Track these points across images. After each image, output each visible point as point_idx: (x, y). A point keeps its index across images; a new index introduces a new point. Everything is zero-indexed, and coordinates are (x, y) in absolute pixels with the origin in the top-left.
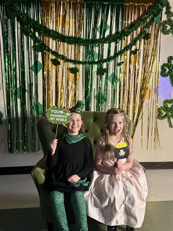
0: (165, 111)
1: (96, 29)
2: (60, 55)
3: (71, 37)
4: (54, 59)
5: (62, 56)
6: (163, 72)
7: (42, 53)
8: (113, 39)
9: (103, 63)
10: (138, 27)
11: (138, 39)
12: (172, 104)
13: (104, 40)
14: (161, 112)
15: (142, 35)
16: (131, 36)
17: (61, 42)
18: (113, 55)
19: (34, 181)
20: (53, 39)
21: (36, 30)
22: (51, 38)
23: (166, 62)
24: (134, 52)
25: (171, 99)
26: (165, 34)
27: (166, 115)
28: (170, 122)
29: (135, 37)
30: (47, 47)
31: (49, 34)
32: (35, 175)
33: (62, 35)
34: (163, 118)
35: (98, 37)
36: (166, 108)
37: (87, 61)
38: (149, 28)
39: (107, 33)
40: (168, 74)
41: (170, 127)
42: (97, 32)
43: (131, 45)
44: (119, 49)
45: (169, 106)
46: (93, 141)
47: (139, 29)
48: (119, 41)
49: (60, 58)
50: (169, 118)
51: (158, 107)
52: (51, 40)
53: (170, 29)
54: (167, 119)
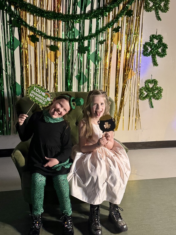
0: (146, 92)
1: (76, 4)
2: (39, 31)
3: (50, 12)
4: (32, 35)
5: (41, 32)
6: (145, 51)
7: (18, 28)
8: (94, 15)
9: (84, 40)
10: (120, 3)
11: (120, 15)
12: (153, 84)
13: (85, 16)
14: (142, 92)
15: (124, 11)
16: (113, 12)
17: (39, 16)
18: (95, 32)
19: (15, 164)
20: (30, 14)
21: (12, 3)
22: (28, 13)
23: (148, 41)
24: (117, 30)
25: (152, 79)
26: (147, 11)
27: (147, 95)
28: (151, 102)
29: (117, 13)
30: (24, 21)
31: (26, 8)
32: (16, 157)
33: (40, 9)
34: (144, 98)
35: (78, 12)
36: (147, 89)
37: (68, 38)
38: (132, 4)
39: (88, 8)
40: (150, 53)
41: (150, 108)
42: (78, 6)
43: (113, 22)
44: (101, 26)
45: (151, 86)
46: (75, 123)
47: (121, 5)
48: (101, 17)
49: (39, 34)
50: (150, 99)
51: (140, 88)
52: (28, 14)
53: (153, 6)
54: (148, 99)
